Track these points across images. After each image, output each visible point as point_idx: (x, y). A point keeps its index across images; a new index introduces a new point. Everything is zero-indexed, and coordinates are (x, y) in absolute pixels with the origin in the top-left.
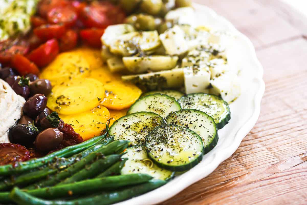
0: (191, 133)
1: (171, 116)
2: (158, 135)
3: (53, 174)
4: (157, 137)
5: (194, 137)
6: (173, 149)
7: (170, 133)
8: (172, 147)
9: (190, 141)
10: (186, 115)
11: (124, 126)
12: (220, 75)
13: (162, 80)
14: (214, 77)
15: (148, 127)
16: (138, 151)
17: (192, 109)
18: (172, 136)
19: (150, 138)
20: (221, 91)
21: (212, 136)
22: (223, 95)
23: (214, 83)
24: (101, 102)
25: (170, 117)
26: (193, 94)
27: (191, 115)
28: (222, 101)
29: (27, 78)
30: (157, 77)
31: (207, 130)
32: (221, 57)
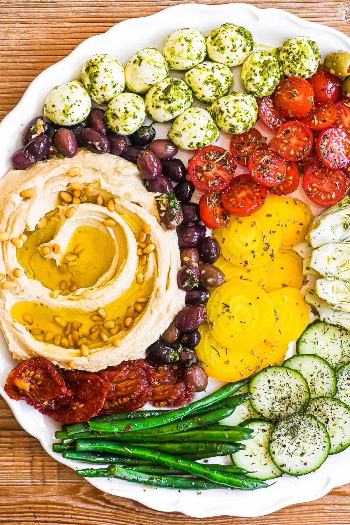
0: (324, 435)
1: (319, 400)
2: (291, 424)
4: (289, 426)
5: (325, 442)
6: (296, 448)
7: (305, 426)
8: (297, 445)
9: (317, 446)
10: (333, 407)
11: (269, 382)
15: (291, 399)
16: (264, 431)
17: (344, 403)
18: (304, 431)
19: (282, 424)
21: (344, 446)
25: (317, 400)
27: (338, 410)
31: (343, 436)
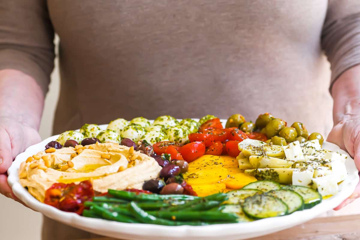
0: (281, 203)
1: (271, 192)
3: (166, 208)
4: (254, 201)
11: (233, 194)
12: (321, 176)
13: (275, 174)
14: (316, 177)
15: (251, 197)
16: (237, 207)
20: (318, 185)
22: (320, 189)
23: (315, 180)
24: (221, 179)
26: (296, 186)
28: (317, 193)
29: (169, 155)
30: (272, 171)
32: (327, 166)
